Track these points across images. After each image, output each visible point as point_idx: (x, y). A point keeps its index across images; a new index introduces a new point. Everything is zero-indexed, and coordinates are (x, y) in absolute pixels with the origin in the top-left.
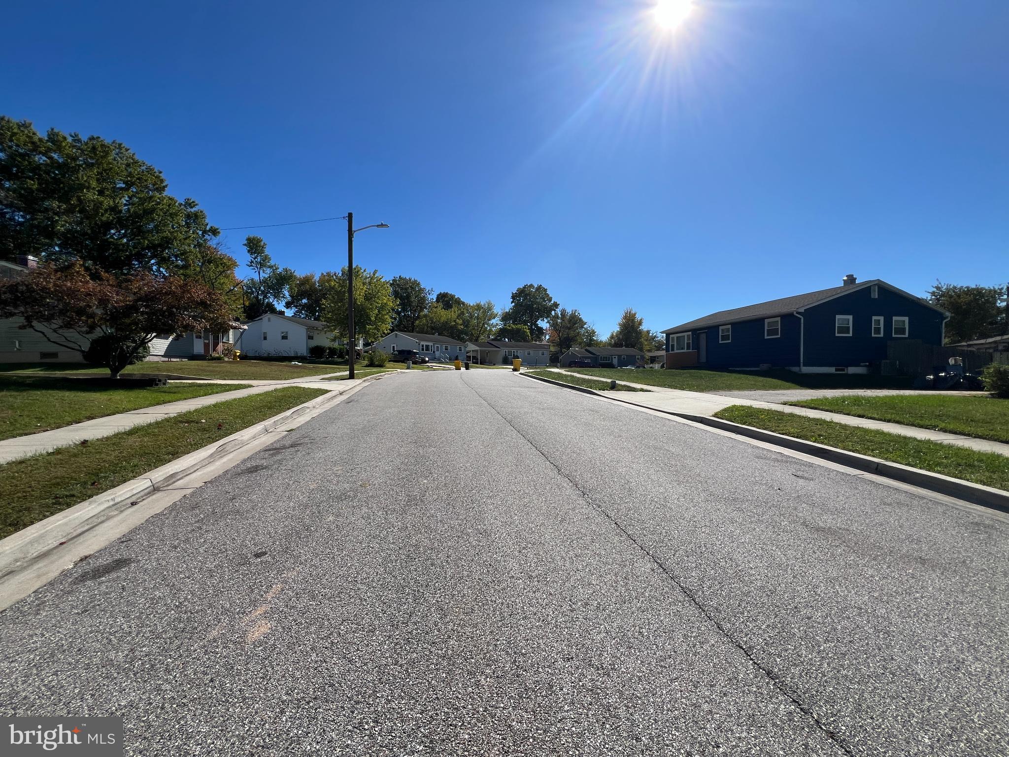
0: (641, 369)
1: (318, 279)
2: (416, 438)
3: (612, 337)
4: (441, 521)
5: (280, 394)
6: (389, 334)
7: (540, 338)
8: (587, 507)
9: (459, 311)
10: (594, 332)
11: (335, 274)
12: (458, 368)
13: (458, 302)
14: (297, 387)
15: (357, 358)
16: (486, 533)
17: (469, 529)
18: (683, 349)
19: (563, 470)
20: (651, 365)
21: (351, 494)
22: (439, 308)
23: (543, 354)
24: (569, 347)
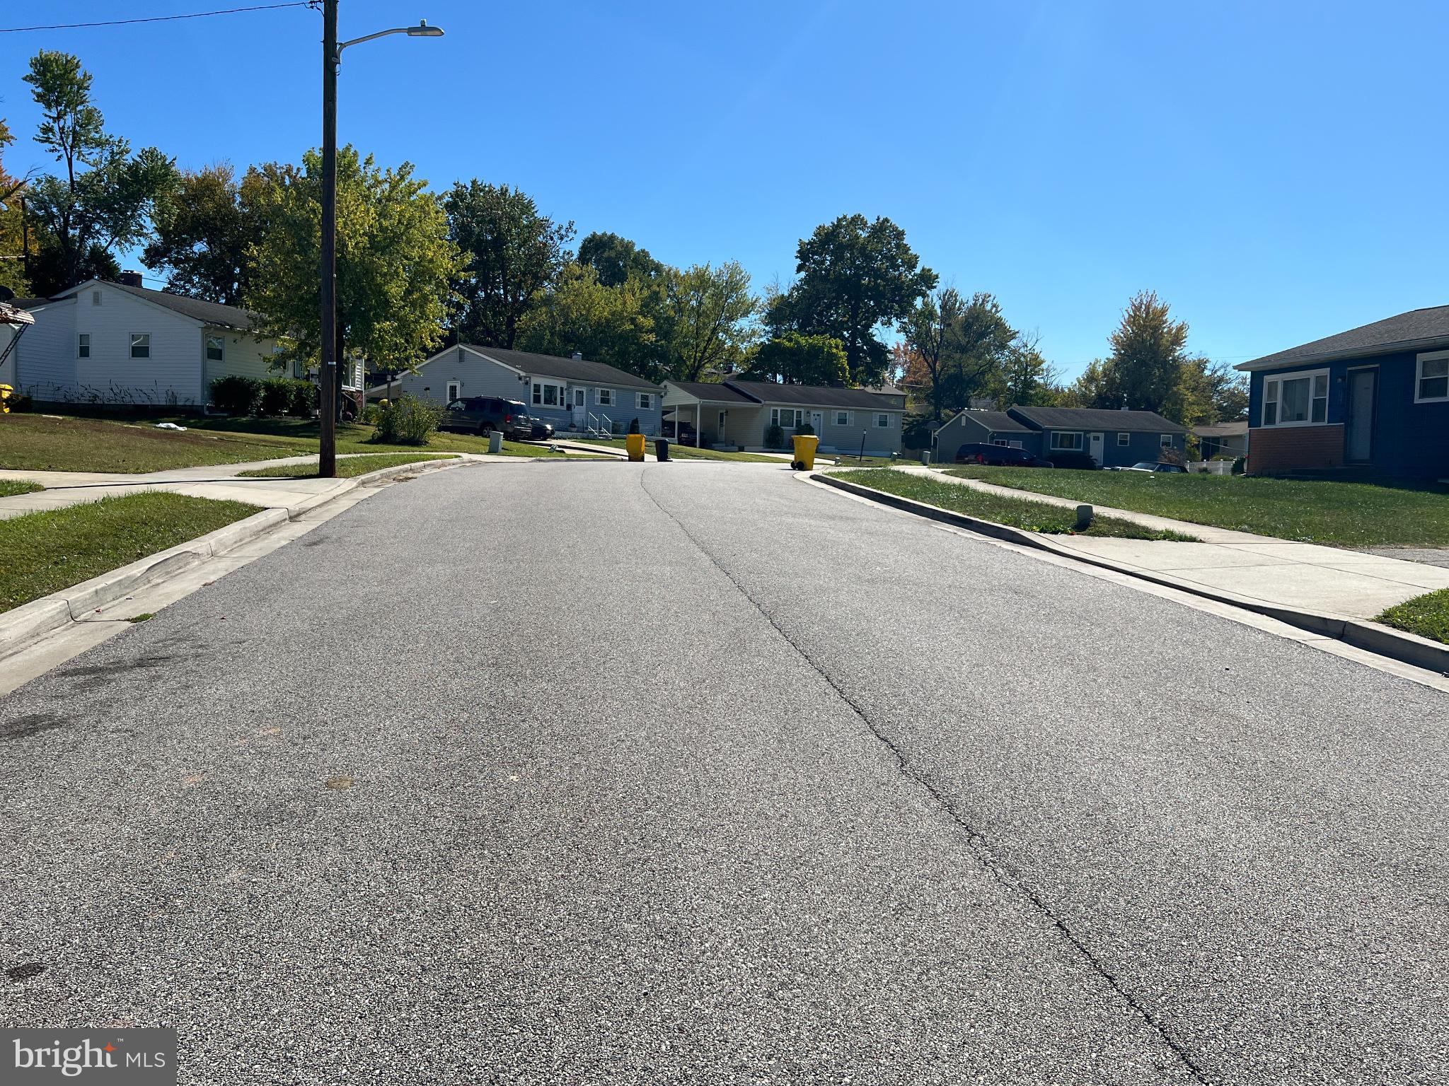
0: (1174, 473)
1: (239, 185)
2: (497, 652)
3: (1091, 378)
4: (548, 896)
5: (117, 514)
6: (439, 350)
7: (876, 375)
8: (978, 871)
9: (646, 293)
10: (1036, 362)
11: (289, 171)
12: (636, 457)
13: (642, 263)
14: (167, 496)
15: (346, 418)
16: (675, 937)
17: (629, 920)
18: (1300, 417)
19: (914, 762)
20: (1205, 465)
21: (300, 807)
22: (589, 281)
23: (883, 423)
24: (962, 403)
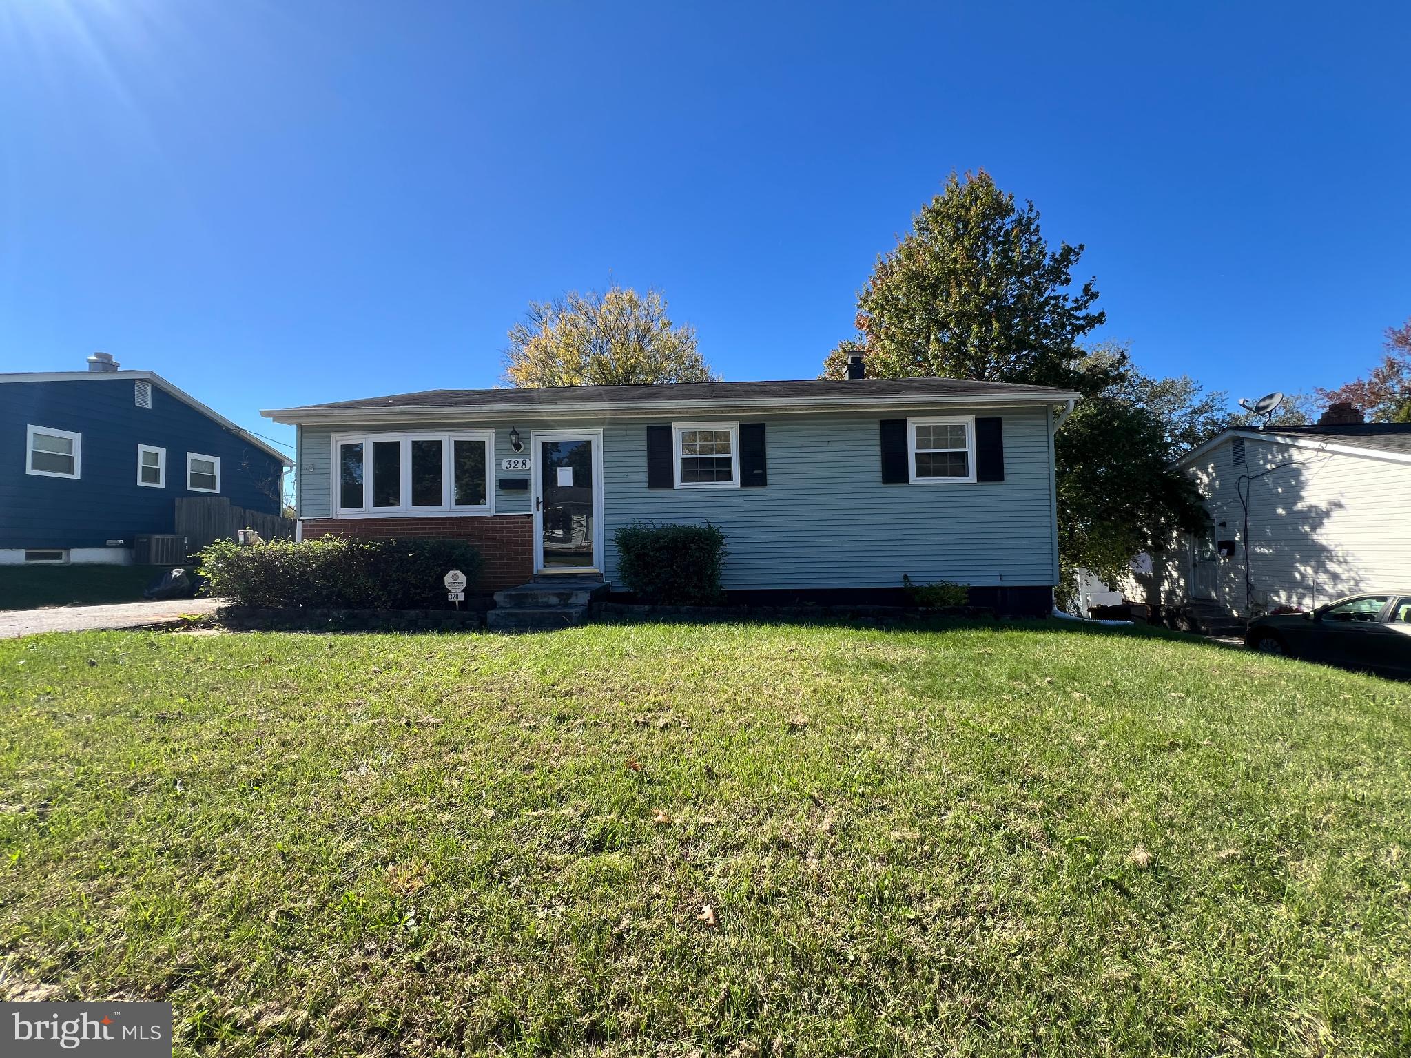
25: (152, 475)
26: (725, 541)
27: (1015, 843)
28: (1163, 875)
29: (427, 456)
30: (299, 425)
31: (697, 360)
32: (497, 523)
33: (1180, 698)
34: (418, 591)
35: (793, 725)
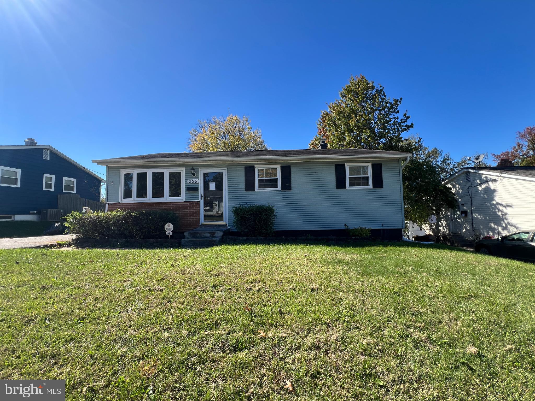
25: (49, 186)
26: (275, 211)
27: (417, 344)
28: (485, 359)
29: (158, 178)
30: (107, 166)
31: (261, 142)
32: (185, 204)
33: (466, 275)
34: (154, 231)
35: (312, 289)
